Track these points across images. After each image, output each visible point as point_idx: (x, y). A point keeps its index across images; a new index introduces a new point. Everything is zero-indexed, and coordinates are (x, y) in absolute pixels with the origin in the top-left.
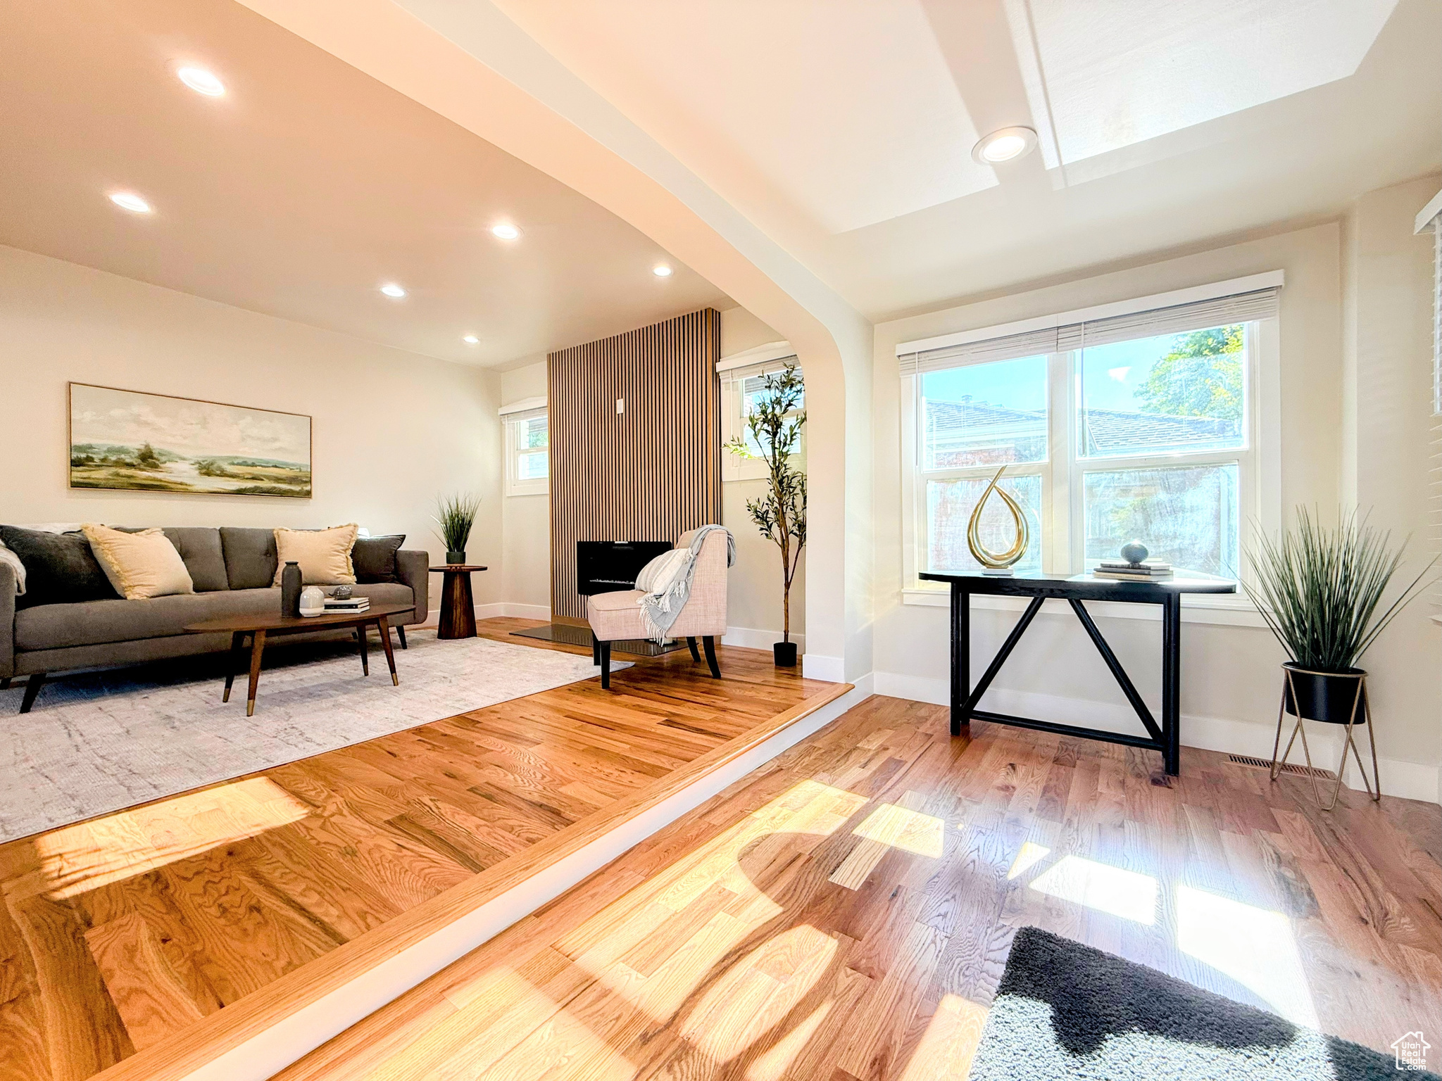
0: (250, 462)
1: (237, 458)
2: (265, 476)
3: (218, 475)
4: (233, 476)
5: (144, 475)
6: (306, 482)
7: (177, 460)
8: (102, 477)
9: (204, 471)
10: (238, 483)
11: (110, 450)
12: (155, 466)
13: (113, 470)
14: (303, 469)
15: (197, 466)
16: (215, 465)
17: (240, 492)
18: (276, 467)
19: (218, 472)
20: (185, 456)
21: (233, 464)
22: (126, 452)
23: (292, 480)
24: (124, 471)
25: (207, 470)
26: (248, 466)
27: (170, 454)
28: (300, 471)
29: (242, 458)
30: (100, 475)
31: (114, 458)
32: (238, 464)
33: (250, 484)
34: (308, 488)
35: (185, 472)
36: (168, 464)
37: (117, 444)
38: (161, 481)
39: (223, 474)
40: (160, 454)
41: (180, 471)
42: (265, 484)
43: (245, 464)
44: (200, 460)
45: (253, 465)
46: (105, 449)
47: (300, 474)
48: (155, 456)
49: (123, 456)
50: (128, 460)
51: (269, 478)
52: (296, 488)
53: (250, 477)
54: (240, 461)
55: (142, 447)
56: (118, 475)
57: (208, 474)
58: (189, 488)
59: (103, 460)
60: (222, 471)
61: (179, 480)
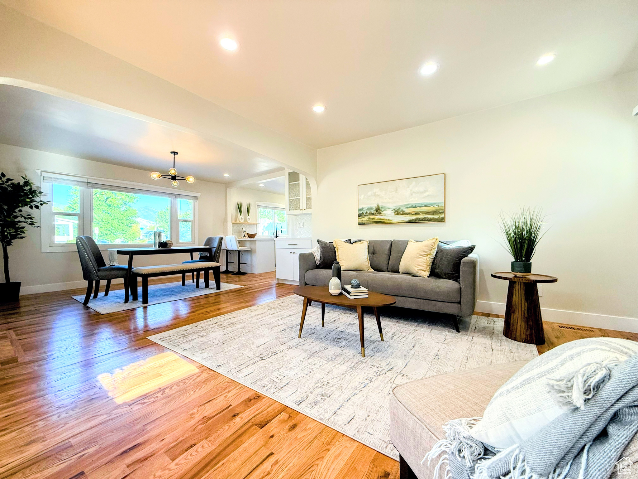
0: (414, 206)
1: (409, 204)
2: (420, 212)
3: (401, 214)
4: (407, 214)
5: (377, 218)
6: (441, 213)
7: (387, 209)
8: (366, 220)
9: (396, 213)
10: (410, 217)
11: (369, 209)
12: (380, 213)
13: (369, 217)
14: (440, 205)
15: (394, 211)
16: (400, 210)
17: (410, 222)
18: (426, 206)
19: (402, 213)
20: (389, 207)
21: (407, 208)
22: (371, 208)
23: (435, 212)
24: (372, 217)
25: (398, 212)
26: (413, 208)
27: (385, 207)
28: (438, 207)
29: (411, 204)
30: (365, 219)
31: (368, 212)
32: (410, 207)
33: (414, 217)
34: (442, 216)
35: (389, 214)
36: (384, 212)
37: (369, 206)
38: (382, 219)
39: (404, 213)
40: (382, 208)
41: (388, 214)
42: (421, 216)
43: (412, 207)
44: (395, 208)
45: (416, 207)
46: (366, 209)
47: (438, 208)
48: (380, 209)
49: (371, 211)
50: (372, 212)
51: (423, 212)
52: (436, 217)
53: (414, 213)
54: (410, 206)
55: (376, 206)
56: (369, 218)
57: (398, 214)
58: (391, 221)
59: (366, 213)
60: (403, 212)
61: (388, 218)
